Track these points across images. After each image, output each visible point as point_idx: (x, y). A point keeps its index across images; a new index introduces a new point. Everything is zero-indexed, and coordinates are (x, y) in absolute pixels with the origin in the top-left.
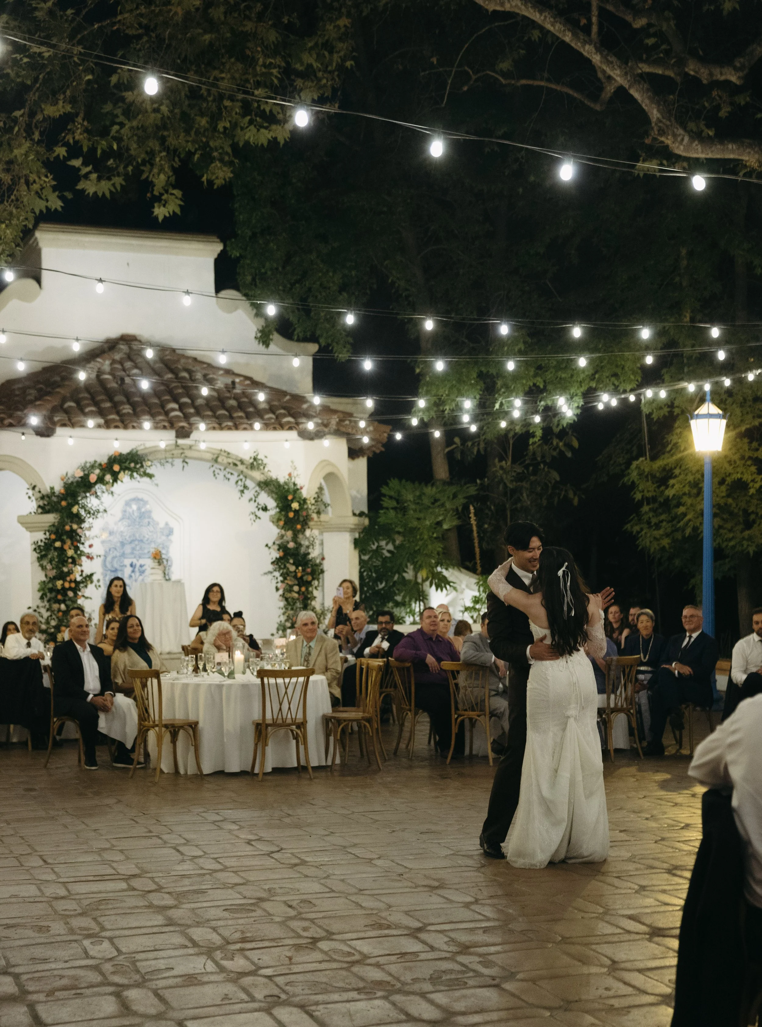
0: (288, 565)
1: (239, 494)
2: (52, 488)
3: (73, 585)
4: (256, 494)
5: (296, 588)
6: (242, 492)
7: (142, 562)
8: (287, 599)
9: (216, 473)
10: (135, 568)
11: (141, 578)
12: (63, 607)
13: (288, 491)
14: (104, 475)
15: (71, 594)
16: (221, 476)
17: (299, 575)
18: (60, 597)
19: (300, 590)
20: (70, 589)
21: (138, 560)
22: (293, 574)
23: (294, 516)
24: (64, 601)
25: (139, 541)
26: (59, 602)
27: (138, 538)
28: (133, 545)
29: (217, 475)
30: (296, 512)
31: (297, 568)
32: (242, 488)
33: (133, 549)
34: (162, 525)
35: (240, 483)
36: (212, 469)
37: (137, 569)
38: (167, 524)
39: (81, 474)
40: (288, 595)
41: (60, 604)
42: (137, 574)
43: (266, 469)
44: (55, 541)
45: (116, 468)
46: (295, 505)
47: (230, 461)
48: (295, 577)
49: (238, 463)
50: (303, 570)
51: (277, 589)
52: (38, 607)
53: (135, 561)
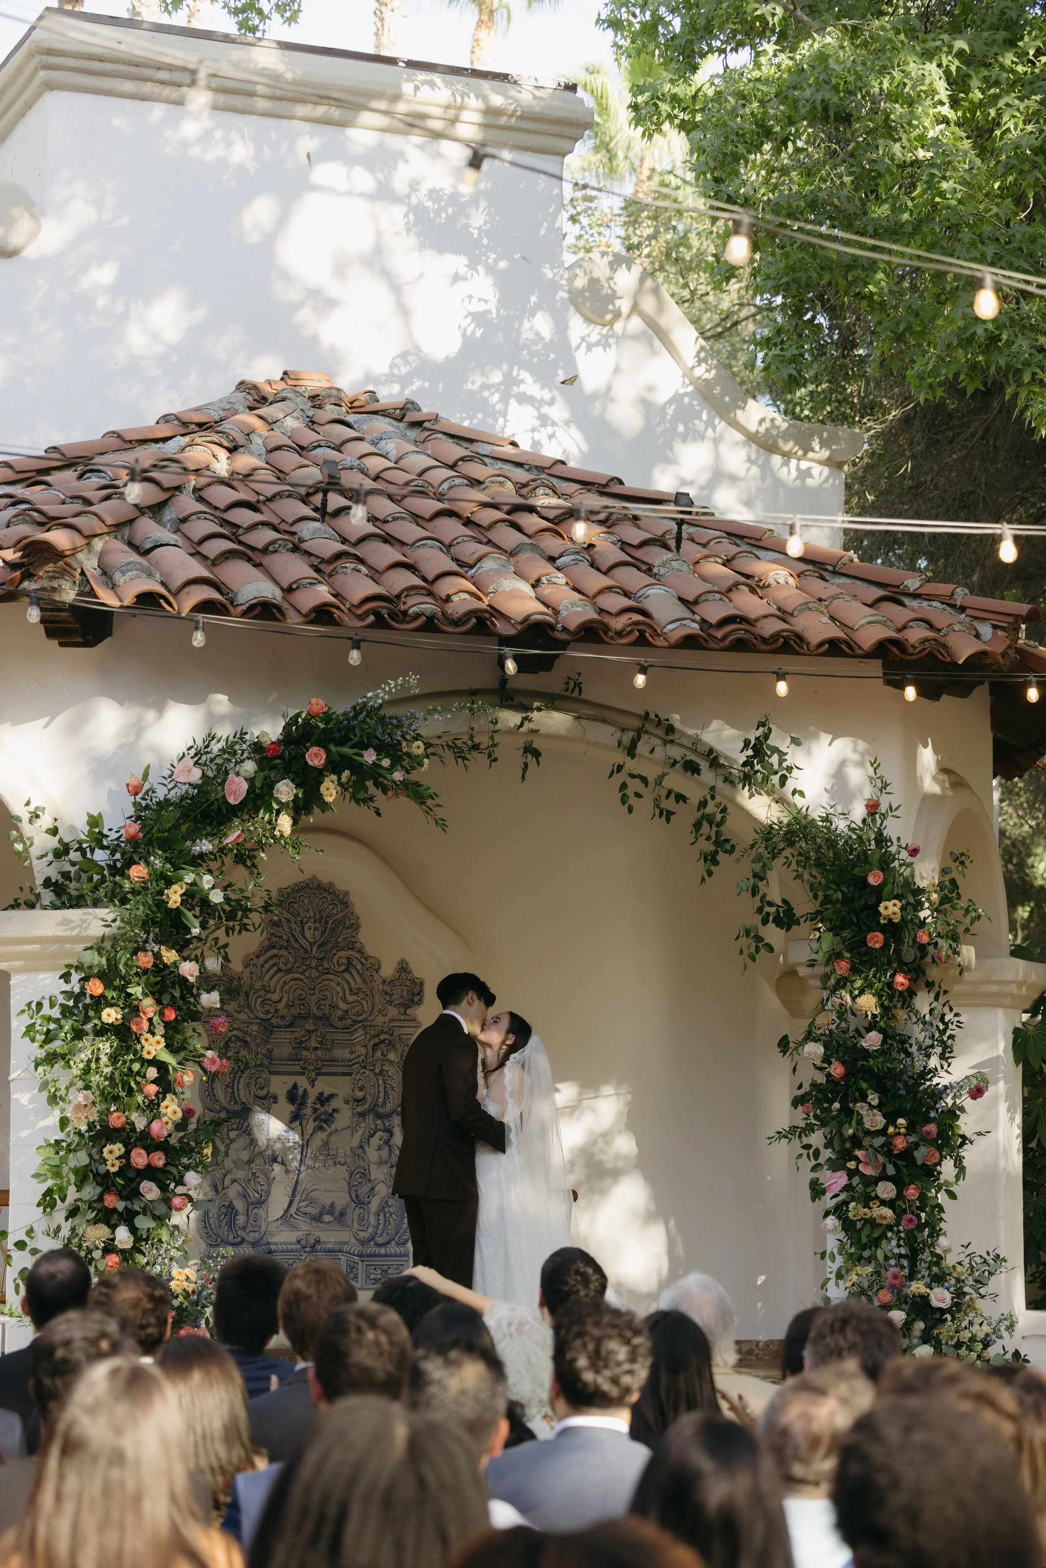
0: (861, 1108)
1: (701, 867)
2: (94, 821)
3: (159, 1159)
4: (758, 867)
5: (886, 1190)
6: (711, 859)
7: (324, 1085)
8: (848, 1225)
9: (629, 792)
10: (303, 1104)
11: (321, 1136)
12: (123, 1236)
13: (864, 859)
14: (270, 785)
15: (150, 1191)
16: (644, 807)
17: (900, 1143)
18: (112, 1201)
19: (900, 1195)
20: (150, 1173)
21: (313, 1083)
22: (879, 1141)
23: (886, 945)
24: (128, 1218)
25: (317, 1018)
26: (108, 1218)
27: (314, 1010)
28: (299, 1033)
29: (633, 800)
30: (893, 930)
31: (891, 1119)
32: (710, 847)
33: (300, 1045)
34: (388, 970)
35: (705, 828)
36: (621, 777)
37: (308, 1111)
38: (403, 968)
39: (196, 775)
40: (855, 1210)
41: (113, 1228)
42: (311, 1125)
43: (791, 785)
44: (99, 1002)
45: (315, 757)
46: (890, 909)
47: (676, 752)
48: (887, 1150)
49: (704, 765)
50: (911, 1128)
51: (817, 1190)
52: (30, 1232)
53: (303, 1082)
